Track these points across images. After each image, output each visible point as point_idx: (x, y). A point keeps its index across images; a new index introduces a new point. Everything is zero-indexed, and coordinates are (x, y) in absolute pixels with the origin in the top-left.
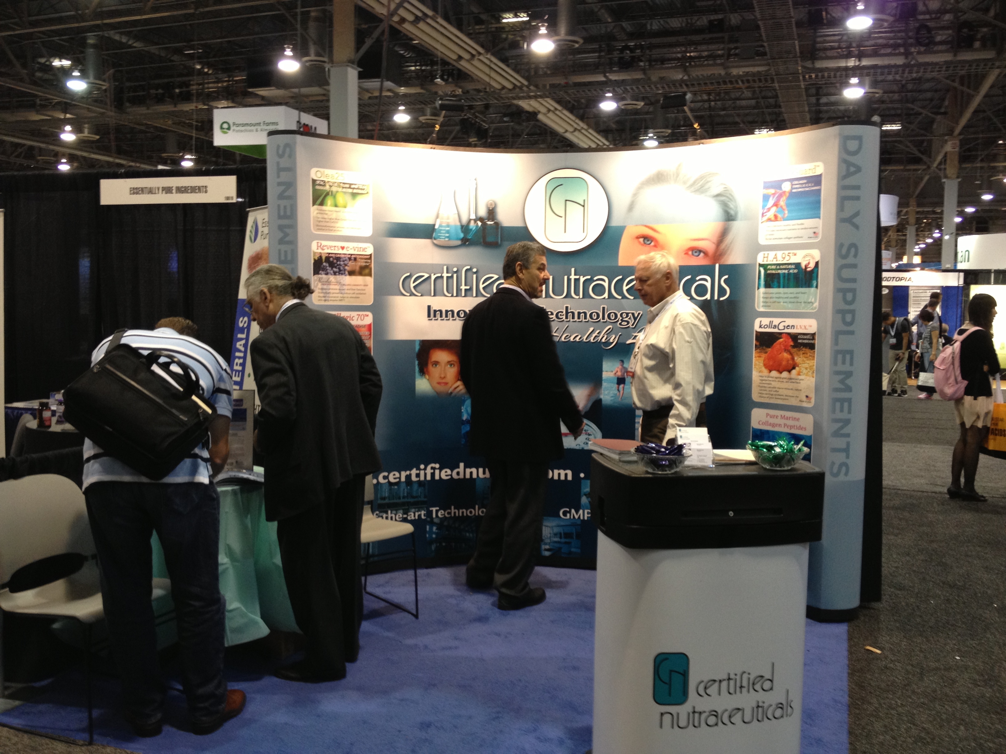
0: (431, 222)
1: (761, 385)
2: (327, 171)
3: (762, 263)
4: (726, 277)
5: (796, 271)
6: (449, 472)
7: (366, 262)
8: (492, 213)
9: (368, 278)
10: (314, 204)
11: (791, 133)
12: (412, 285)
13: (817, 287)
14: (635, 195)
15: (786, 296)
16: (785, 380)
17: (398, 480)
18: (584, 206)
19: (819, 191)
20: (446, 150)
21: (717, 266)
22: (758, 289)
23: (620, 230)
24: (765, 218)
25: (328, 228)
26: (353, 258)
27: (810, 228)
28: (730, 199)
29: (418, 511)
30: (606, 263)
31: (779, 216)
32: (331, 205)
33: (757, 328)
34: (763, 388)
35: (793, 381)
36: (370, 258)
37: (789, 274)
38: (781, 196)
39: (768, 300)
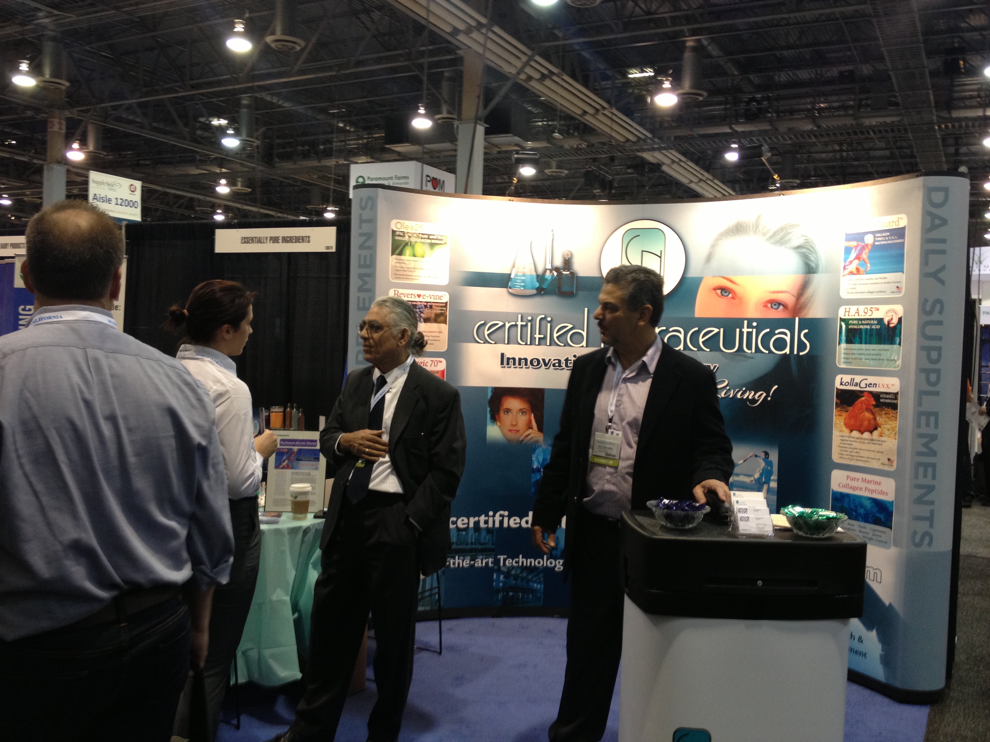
0: (507, 271)
1: (842, 445)
2: (407, 223)
3: (843, 317)
4: (806, 331)
5: (878, 327)
6: (518, 520)
7: (441, 310)
8: (568, 263)
9: (443, 325)
10: (393, 254)
11: (874, 185)
12: (486, 333)
13: (900, 344)
14: (713, 246)
15: (868, 352)
16: (866, 441)
17: (466, 526)
18: (660, 257)
19: (903, 243)
20: (524, 202)
21: (797, 319)
22: (839, 344)
23: (698, 281)
24: (847, 272)
25: (405, 277)
26: (429, 306)
27: (894, 282)
28: (812, 252)
29: (486, 559)
30: (683, 314)
31: (862, 269)
32: (410, 255)
33: (837, 385)
34: (843, 449)
35: (875, 442)
36: (446, 306)
37: (871, 330)
38: (863, 248)
39: (849, 356)
